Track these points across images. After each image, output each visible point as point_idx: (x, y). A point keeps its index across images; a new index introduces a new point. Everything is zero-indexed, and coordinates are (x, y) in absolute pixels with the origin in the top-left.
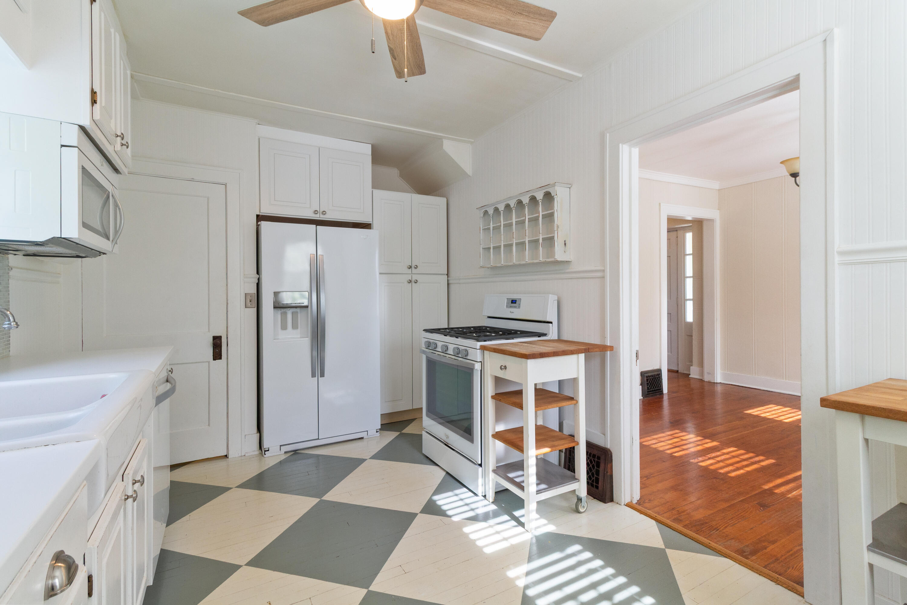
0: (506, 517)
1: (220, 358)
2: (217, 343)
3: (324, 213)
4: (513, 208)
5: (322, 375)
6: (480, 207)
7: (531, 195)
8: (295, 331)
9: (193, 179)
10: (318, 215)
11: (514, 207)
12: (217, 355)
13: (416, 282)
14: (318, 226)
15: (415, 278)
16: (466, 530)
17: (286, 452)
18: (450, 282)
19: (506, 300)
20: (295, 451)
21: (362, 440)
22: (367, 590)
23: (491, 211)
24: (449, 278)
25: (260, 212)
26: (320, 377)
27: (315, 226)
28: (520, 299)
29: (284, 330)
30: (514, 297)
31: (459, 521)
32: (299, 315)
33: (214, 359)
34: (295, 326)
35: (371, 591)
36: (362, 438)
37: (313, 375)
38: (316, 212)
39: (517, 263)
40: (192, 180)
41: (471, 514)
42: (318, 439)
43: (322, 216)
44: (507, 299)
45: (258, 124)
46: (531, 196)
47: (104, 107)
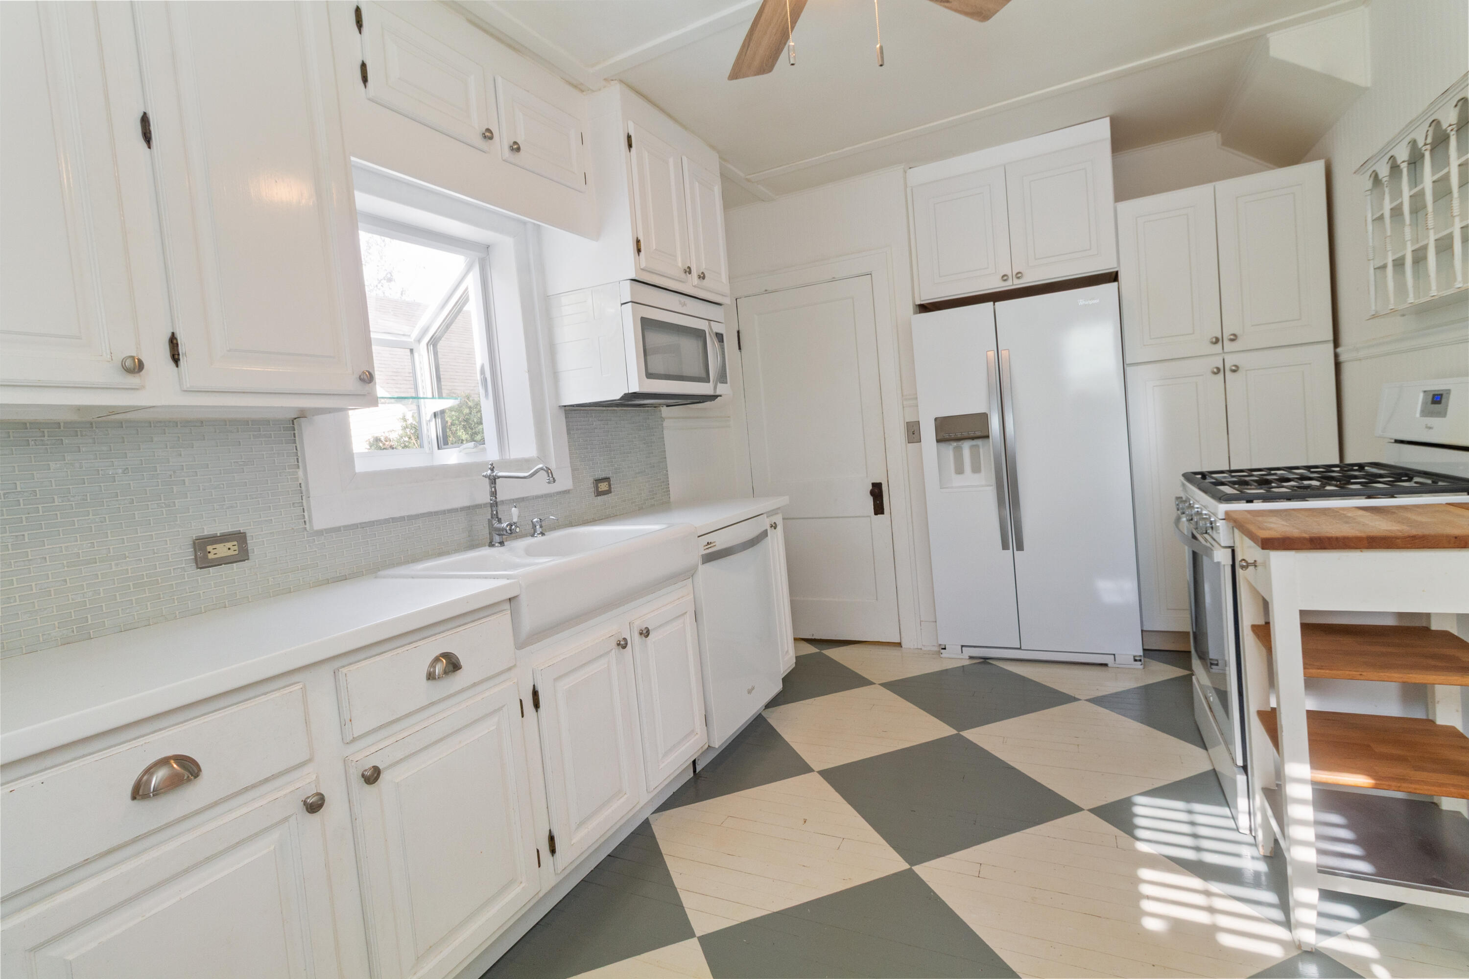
0: (1270, 897)
1: (882, 513)
2: (877, 491)
3: (1019, 275)
4: (1424, 148)
5: (1020, 547)
6: (1359, 169)
7: (1457, 100)
8: (977, 476)
9: (834, 278)
10: (1009, 282)
11: (1425, 144)
12: (879, 509)
13: (1235, 370)
14: (996, 303)
15: (1230, 361)
16: (1145, 873)
17: (971, 658)
18: (1342, 358)
19: (1421, 395)
20: (985, 659)
21: (1104, 668)
22: (910, 867)
23: (1384, 172)
24: (1339, 350)
25: (921, 301)
26: (1017, 550)
27: (992, 303)
28: (1448, 392)
29: (959, 474)
30: (1437, 386)
31: (1156, 855)
32: (981, 450)
33: (876, 514)
34: (976, 469)
35: (914, 871)
36: (1106, 665)
37: (1005, 546)
38: (1005, 278)
39: (1440, 294)
40: (834, 280)
41: (1190, 855)
42: (1020, 649)
43: (1016, 281)
44: (1425, 392)
45: (910, 168)
46: (1459, 101)
47: (656, 249)
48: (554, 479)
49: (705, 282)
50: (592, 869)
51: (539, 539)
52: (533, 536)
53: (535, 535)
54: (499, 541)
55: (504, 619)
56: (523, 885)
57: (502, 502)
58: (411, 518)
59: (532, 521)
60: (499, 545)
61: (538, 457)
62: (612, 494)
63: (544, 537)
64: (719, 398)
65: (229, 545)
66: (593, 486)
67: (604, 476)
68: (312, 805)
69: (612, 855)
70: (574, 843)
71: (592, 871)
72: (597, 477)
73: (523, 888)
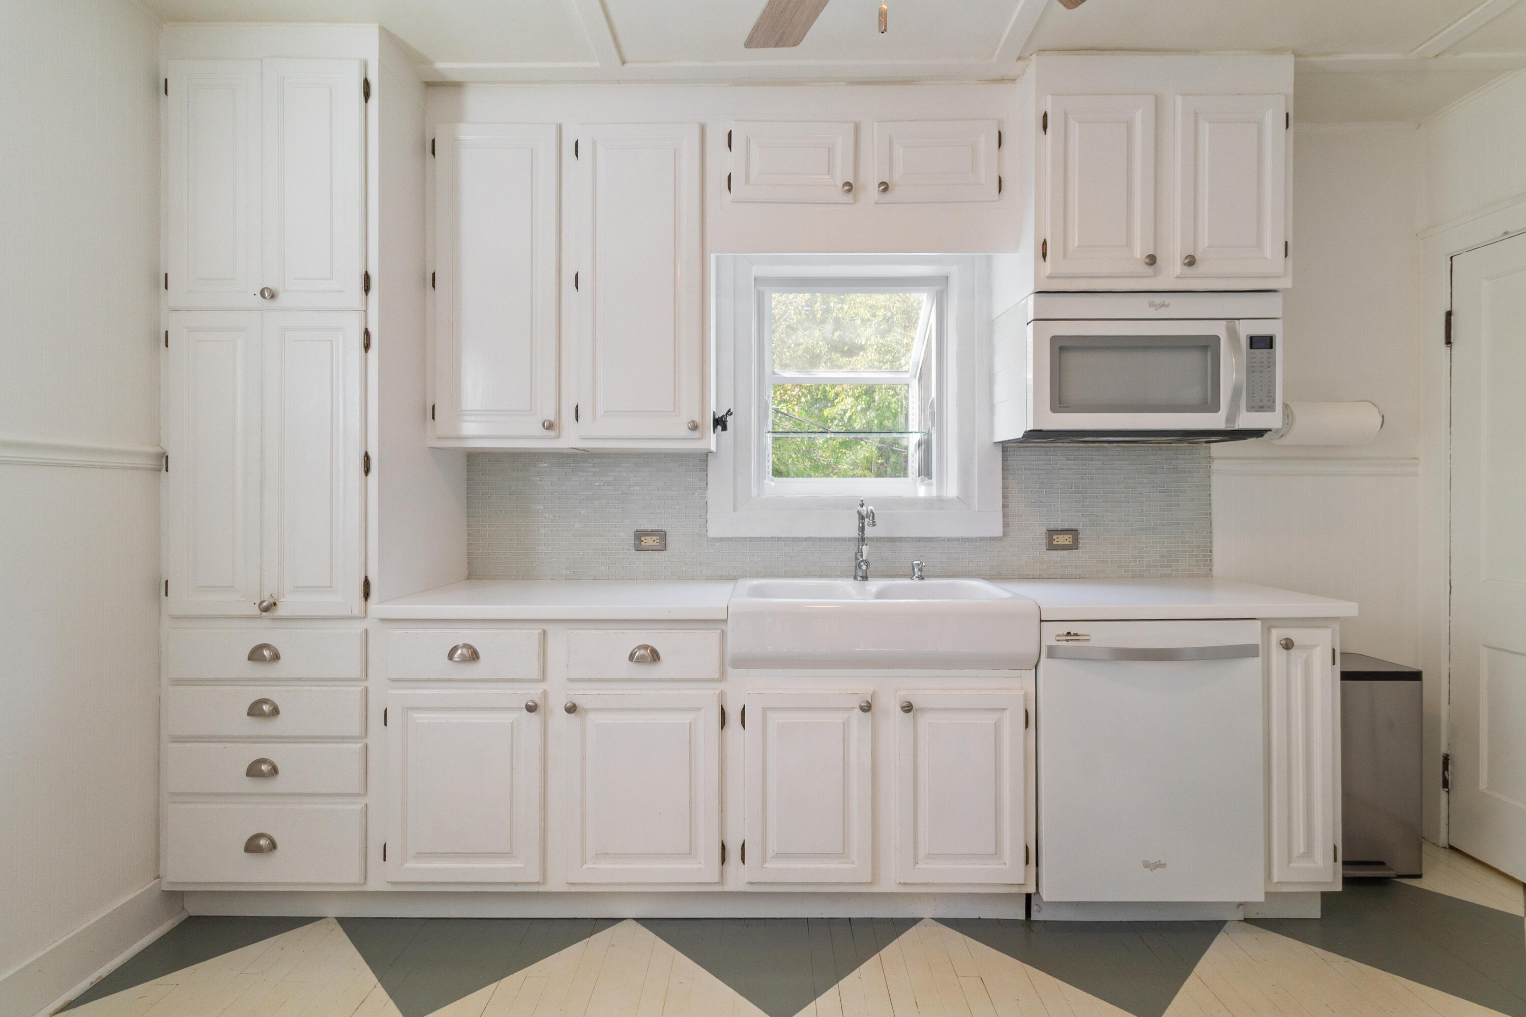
47: (1078, 246)
48: (874, 522)
49: (1201, 268)
50: (825, 917)
51: (916, 582)
52: (911, 579)
53: (913, 578)
54: (861, 575)
55: (712, 637)
56: (699, 866)
57: (868, 538)
58: (794, 539)
59: (912, 563)
60: (861, 579)
61: (957, 497)
62: (1080, 550)
63: (922, 582)
64: (1269, 432)
65: (654, 538)
66: (1044, 536)
67: (1067, 527)
68: (530, 706)
69: (851, 920)
70: (766, 868)
71: (822, 918)
72: (1052, 527)
73: (699, 868)
